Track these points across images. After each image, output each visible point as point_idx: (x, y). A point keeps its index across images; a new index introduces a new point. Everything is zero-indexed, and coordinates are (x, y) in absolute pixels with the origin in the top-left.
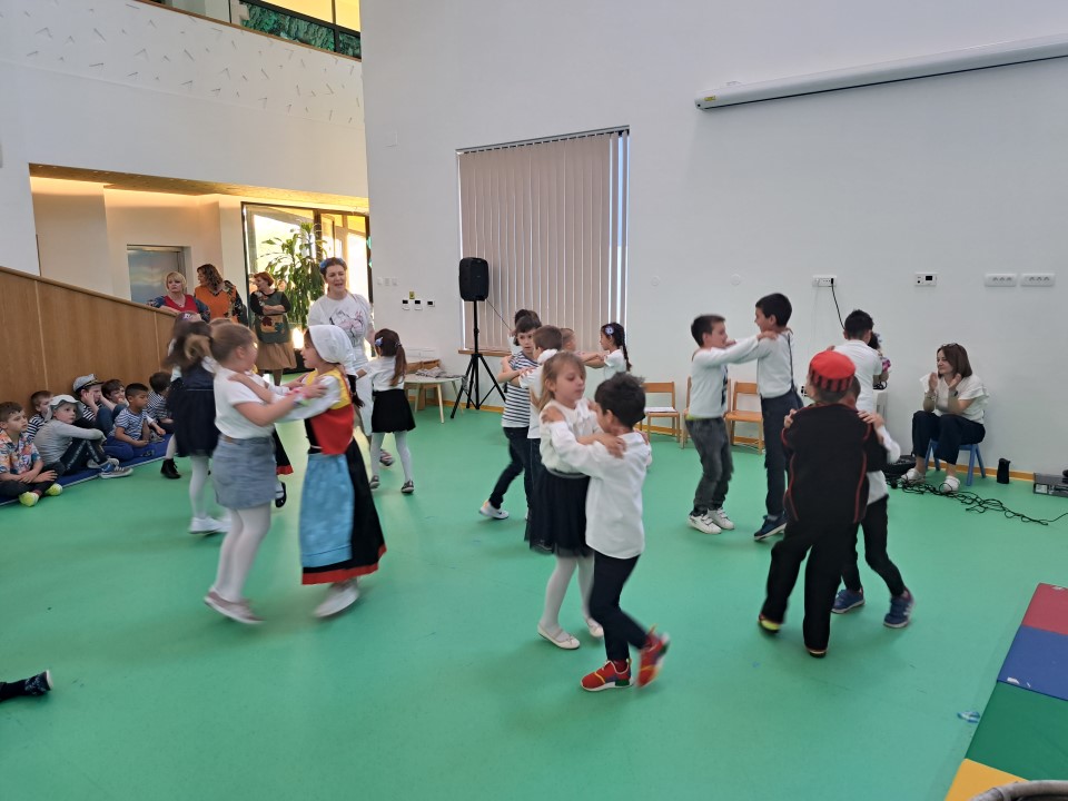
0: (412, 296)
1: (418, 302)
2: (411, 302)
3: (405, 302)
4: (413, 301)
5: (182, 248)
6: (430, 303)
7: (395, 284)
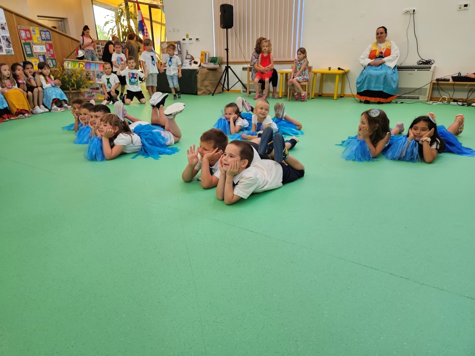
0: (187, 36)
1: (191, 39)
3: (184, 40)
4: (188, 39)
6: (197, 39)
7: (178, 31)
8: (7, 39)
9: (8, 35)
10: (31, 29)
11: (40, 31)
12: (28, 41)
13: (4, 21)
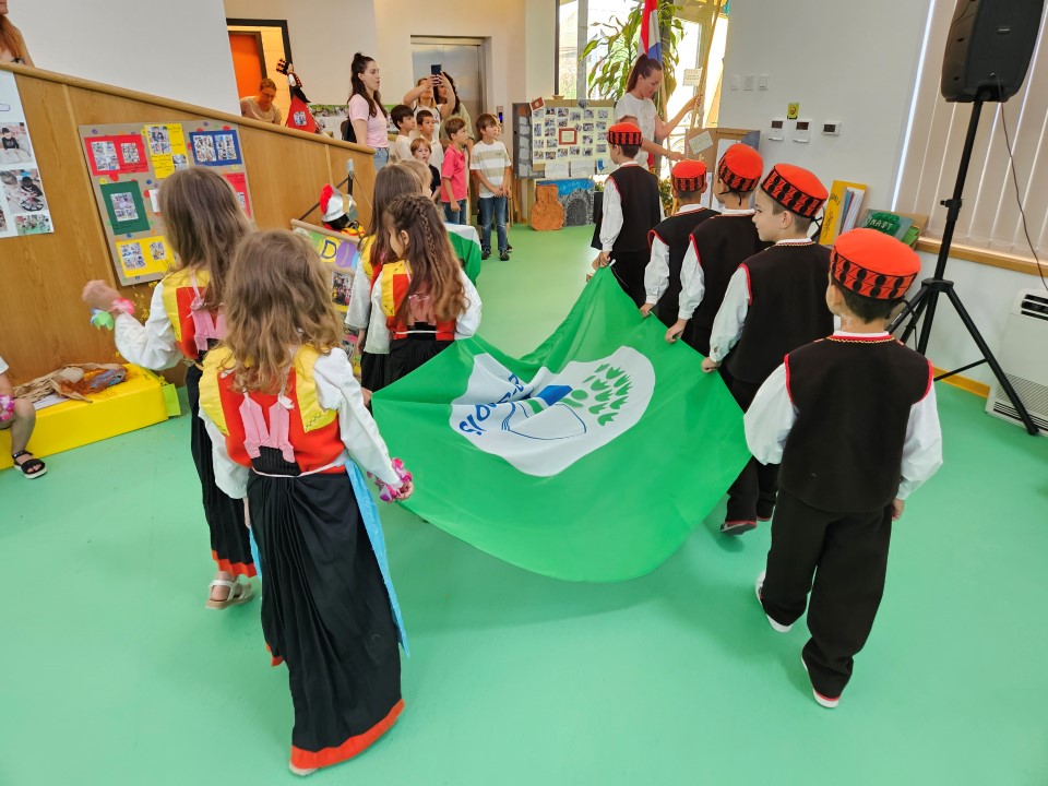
0: (793, 112)
1: (803, 126)
2: (788, 126)
3: (777, 125)
4: (795, 123)
5: (483, 38)
6: (829, 128)
7: (763, 88)
8: (26, 180)
9: (30, 165)
10: (146, 130)
11: (191, 135)
12: (124, 178)
13: (14, 116)
